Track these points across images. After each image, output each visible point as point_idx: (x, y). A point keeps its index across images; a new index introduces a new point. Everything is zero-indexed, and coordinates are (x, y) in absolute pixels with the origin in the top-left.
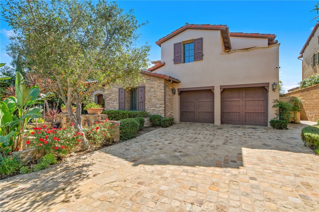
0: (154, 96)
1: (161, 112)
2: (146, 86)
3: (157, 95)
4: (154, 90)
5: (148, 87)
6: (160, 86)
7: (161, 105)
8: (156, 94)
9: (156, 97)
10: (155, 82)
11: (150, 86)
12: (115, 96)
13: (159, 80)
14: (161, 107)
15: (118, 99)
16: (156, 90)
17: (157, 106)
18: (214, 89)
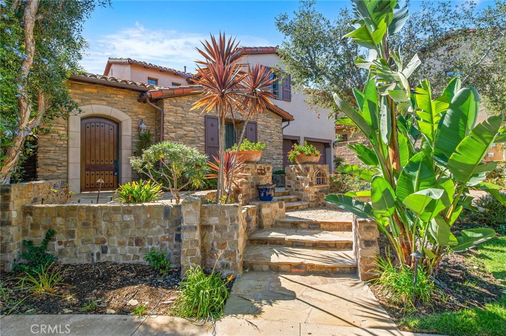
0: (269, 141)
1: (279, 166)
2: (258, 122)
3: (273, 140)
4: (270, 131)
5: (261, 125)
6: (277, 127)
7: (279, 156)
8: (272, 138)
9: (272, 143)
10: (271, 119)
11: (263, 123)
12: (194, 132)
13: (276, 118)
14: (278, 158)
15: (202, 139)
16: (272, 132)
17: (274, 157)
18: (299, 140)
